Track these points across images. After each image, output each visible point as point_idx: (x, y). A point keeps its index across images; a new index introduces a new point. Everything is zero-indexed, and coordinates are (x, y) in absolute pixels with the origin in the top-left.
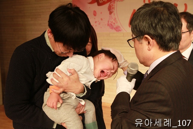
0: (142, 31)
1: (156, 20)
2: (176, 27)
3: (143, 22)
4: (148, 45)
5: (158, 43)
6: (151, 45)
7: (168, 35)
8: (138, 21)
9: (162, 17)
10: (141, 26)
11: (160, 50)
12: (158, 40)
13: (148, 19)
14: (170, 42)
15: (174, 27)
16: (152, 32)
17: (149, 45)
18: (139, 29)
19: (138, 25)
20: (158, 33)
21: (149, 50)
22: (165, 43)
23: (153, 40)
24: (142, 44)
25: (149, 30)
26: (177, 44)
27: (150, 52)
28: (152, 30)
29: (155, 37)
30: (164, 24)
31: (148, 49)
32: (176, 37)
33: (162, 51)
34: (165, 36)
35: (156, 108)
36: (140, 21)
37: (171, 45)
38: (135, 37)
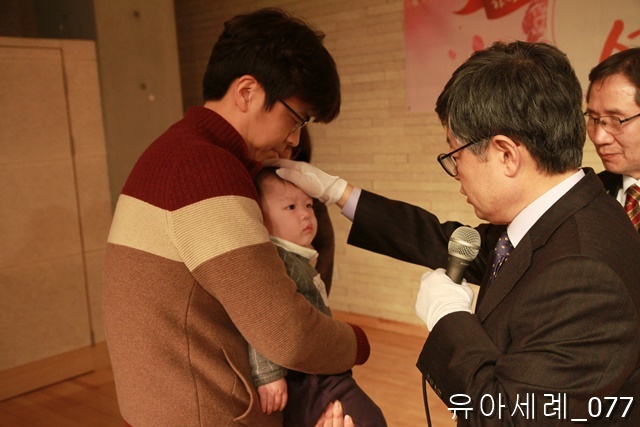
0: (487, 126)
1: (524, 90)
3: (486, 101)
4: (505, 162)
5: (534, 153)
6: (514, 161)
7: (559, 130)
8: (471, 99)
10: (481, 113)
11: (540, 173)
12: (535, 146)
16: (515, 123)
18: (478, 122)
19: (473, 111)
20: (532, 125)
21: (512, 176)
22: (552, 150)
23: (520, 147)
24: (487, 162)
25: (506, 120)
27: (515, 180)
29: (526, 137)
30: (546, 99)
31: (508, 173)
33: (544, 173)
34: (551, 130)
35: (598, 331)
36: (477, 100)
37: (568, 153)
38: (463, 148)
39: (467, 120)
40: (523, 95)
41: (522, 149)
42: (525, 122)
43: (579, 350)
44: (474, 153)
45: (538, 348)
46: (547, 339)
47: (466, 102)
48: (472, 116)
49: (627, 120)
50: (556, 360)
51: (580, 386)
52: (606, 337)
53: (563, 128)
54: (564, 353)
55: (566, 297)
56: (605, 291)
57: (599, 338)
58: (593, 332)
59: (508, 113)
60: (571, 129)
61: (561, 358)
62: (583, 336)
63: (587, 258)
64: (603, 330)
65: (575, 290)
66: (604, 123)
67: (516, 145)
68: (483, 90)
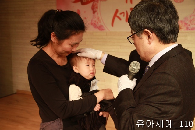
0: (142, 26)
1: (154, 14)
2: (173, 19)
3: (141, 17)
4: (148, 39)
5: (158, 36)
6: (151, 39)
7: (167, 28)
9: (159, 10)
10: (140, 21)
11: (160, 43)
12: (158, 33)
13: (146, 14)
14: (169, 35)
15: (172, 19)
16: (151, 25)
18: (139, 25)
19: (137, 21)
20: (157, 26)
22: (164, 35)
23: (153, 34)
24: (142, 38)
25: (148, 24)
27: (150, 45)
29: (155, 30)
30: (162, 17)
31: (149, 43)
32: (174, 29)
33: (162, 43)
34: (164, 28)
35: (167, 100)
36: (138, 17)
37: (171, 36)
38: (135, 33)
39: (135, 24)
40: (154, 15)
42: (154, 24)
44: (138, 36)
46: (149, 100)
47: (135, 18)
48: (137, 22)
52: (169, 102)
53: (169, 27)
57: (166, 102)
58: (165, 100)
59: (148, 21)
62: (162, 101)
63: (166, 73)
65: (160, 84)
67: (152, 33)
68: (141, 13)
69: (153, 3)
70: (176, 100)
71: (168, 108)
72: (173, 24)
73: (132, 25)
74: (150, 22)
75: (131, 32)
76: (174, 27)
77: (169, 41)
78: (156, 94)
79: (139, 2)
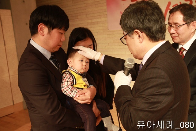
0: (132, 27)
1: (143, 15)
5: (147, 35)
6: (141, 38)
7: (155, 27)
9: (147, 12)
10: (130, 23)
11: (150, 42)
12: (147, 33)
13: (135, 16)
14: (157, 33)
17: (140, 38)
18: (129, 26)
20: (146, 26)
21: (141, 43)
22: (153, 34)
24: (133, 38)
25: (138, 25)
26: (164, 34)
28: (140, 25)
29: (144, 30)
30: (149, 18)
32: (161, 28)
33: (152, 42)
34: (152, 28)
35: (159, 91)
36: (129, 19)
37: (159, 35)
38: (127, 34)
39: (126, 26)
40: (142, 17)
41: (144, 34)
42: (143, 25)
43: (153, 97)
44: (129, 36)
45: (140, 96)
46: (144, 93)
47: (126, 20)
48: (128, 24)
49: (180, 26)
50: (145, 100)
51: (152, 108)
52: (161, 93)
53: (156, 27)
54: (147, 98)
55: (150, 80)
56: (162, 78)
57: (159, 93)
58: (158, 91)
59: (138, 22)
60: (159, 27)
61: (147, 99)
62: (155, 92)
63: (156, 68)
64: (161, 90)
66: (173, 27)
67: (142, 33)
68: (131, 16)
69: (141, 6)
70: (167, 90)
71: (160, 98)
72: (160, 24)
73: (124, 27)
74: (139, 23)
75: (123, 34)
76: (161, 26)
77: (158, 39)
78: (149, 87)
79: (128, 6)
